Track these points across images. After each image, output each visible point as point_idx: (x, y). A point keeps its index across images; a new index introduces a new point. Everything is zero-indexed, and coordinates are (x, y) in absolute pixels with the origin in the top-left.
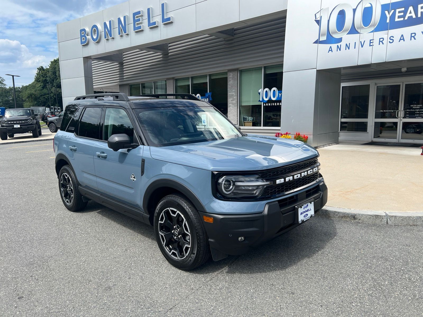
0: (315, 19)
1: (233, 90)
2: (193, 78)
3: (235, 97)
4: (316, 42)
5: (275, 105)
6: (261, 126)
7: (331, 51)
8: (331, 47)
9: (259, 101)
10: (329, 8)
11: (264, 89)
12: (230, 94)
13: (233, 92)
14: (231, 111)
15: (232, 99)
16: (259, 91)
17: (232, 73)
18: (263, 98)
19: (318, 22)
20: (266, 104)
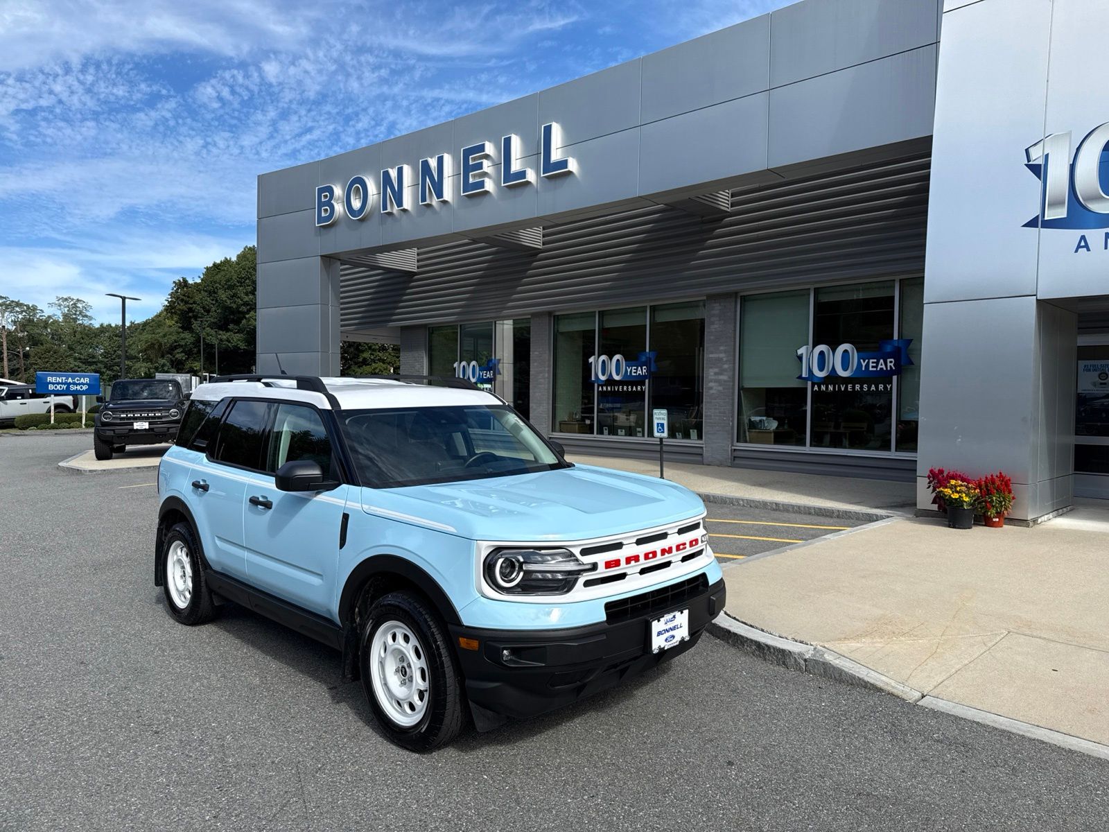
0: (1027, 163)
1: (722, 348)
2: (602, 314)
3: (726, 366)
4: (1032, 223)
5: (849, 390)
6: (804, 444)
7: (1085, 249)
8: (1083, 238)
9: (800, 377)
10: (1071, 131)
11: (813, 349)
12: (711, 356)
13: (721, 353)
14: (713, 401)
15: (716, 370)
16: (800, 352)
17: (718, 304)
18: (810, 371)
19: (1038, 170)
20: (819, 387)
